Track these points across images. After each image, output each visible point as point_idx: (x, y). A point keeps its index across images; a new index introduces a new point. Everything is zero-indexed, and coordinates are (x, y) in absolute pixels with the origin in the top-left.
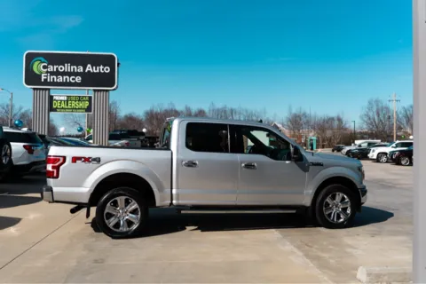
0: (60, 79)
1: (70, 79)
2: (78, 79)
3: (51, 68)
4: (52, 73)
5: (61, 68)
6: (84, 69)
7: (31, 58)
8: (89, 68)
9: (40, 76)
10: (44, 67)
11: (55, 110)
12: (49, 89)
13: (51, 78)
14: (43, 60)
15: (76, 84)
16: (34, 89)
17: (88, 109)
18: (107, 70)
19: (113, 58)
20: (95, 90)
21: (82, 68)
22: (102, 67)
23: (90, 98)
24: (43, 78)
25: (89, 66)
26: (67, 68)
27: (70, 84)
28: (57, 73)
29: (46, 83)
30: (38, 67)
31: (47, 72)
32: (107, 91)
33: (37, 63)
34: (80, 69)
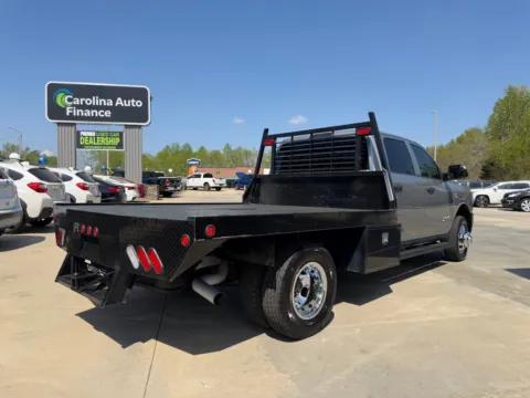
0: (88, 113)
1: (98, 113)
2: (108, 114)
3: (77, 101)
4: (78, 107)
5: (89, 101)
7: (53, 90)
8: (119, 101)
9: (65, 110)
11: (82, 147)
12: (75, 124)
13: (77, 112)
14: (67, 91)
15: (105, 119)
16: (59, 124)
17: (120, 146)
18: (139, 104)
19: (146, 90)
20: (126, 126)
21: (111, 101)
22: (133, 101)
23: (121, 133)
24: (68, 112)
25: (119, 99)
26: (95, 101)
27: (99, 119)
28: (84, 107)
29: (71, 117)
30: (62, 100)
32: (140, 127)
33: (61, 95)
34: (110, 103)
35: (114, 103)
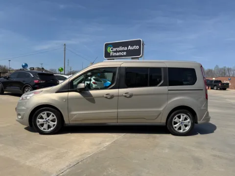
0: (118, 54)
1: (121, 54)
2: (125, 53)
3: (114, 50)
4: (114, 52)
5: (118, 49)
6: (128, 48)
7: (107, 46)
8: (130, 48)
9: (110, 54)
10: (112, 49)
13: (114, 54)
14: (111, 46)
15: (124, 56)
16: (108, 59)
18: (137, 47)
19: (140, 41)
20: (132, 58)
21: (126, 48)
22: (135, 46)
24: (111, 54)
25: (130, 46)
26: (121, 48)
27: (122, 56)
28: (116, 52)
29: (112, 56)
30: (109, 49)
32: (137, 58)
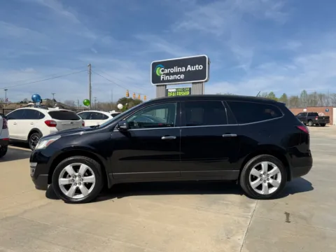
0: (172, 77)
1: (177, 77)
3: (166, 71)
4: (167, 74)
5: (172, 70)
7: (155, 66)
8: (189, 68)
10: (163, 71)
12: (166, 85)
13: (166, 78)
14: (161, 66)
15: (181, 80)
16: (157, 86)
18: (200, 67)
19: (205, 57)
20: (193, 83)
21: (184, 68)
22: (197, 66)
23: (190, 89)
24: (162, 78)
25: (189, 66)
26: (176, 69)
27: (177, 80)
29: (164, 81)
30: (159, 71)
31: (164, 74)
32: (201, 82)
33: (158, 68)
34: (184, 69)
35: (186, 69)
